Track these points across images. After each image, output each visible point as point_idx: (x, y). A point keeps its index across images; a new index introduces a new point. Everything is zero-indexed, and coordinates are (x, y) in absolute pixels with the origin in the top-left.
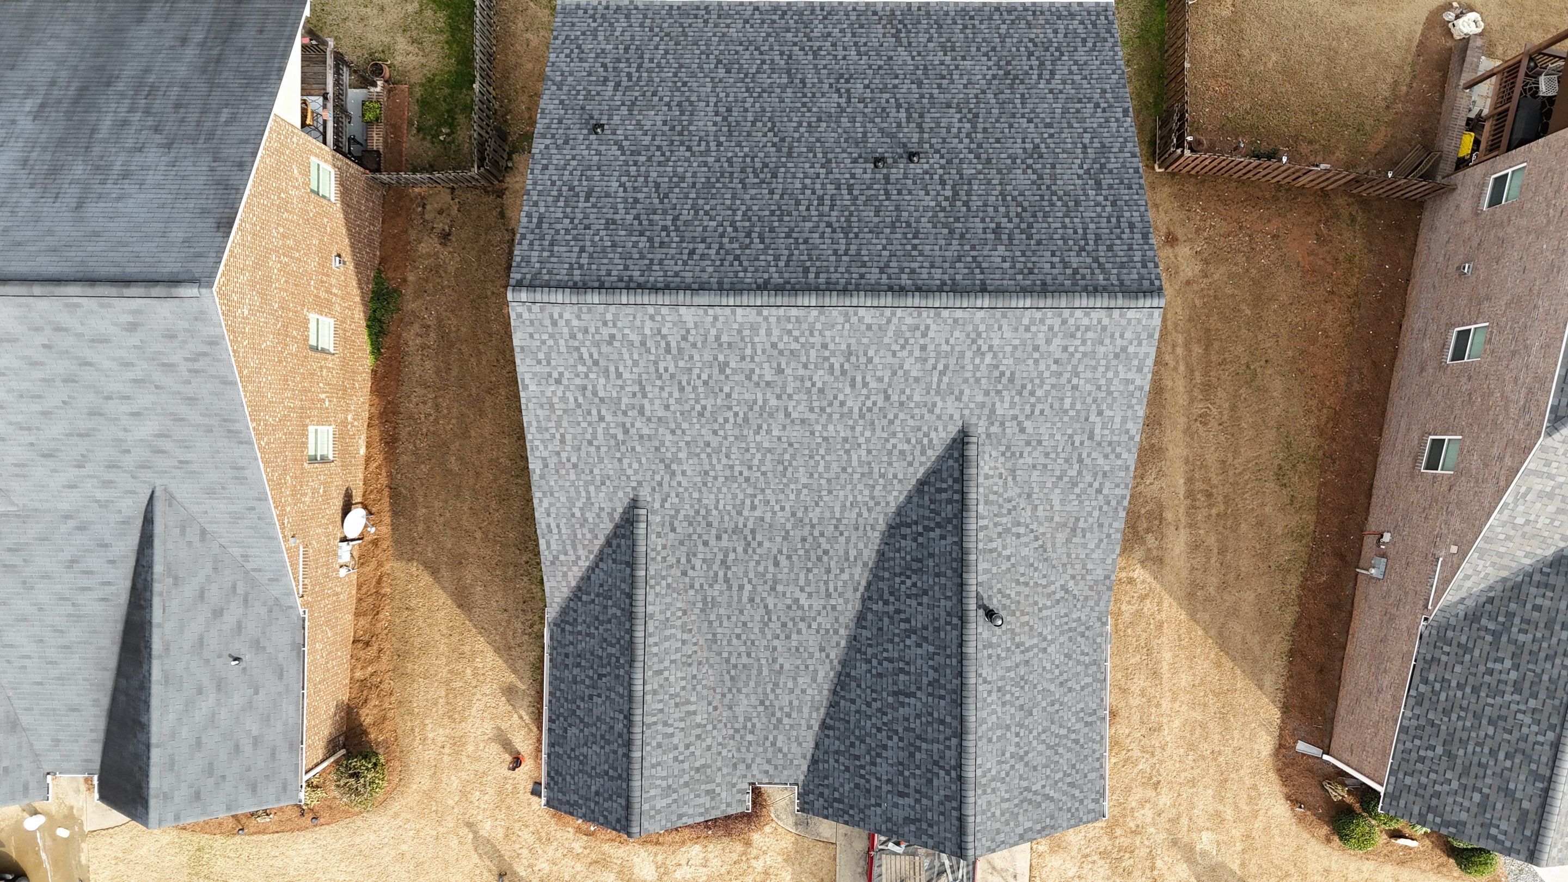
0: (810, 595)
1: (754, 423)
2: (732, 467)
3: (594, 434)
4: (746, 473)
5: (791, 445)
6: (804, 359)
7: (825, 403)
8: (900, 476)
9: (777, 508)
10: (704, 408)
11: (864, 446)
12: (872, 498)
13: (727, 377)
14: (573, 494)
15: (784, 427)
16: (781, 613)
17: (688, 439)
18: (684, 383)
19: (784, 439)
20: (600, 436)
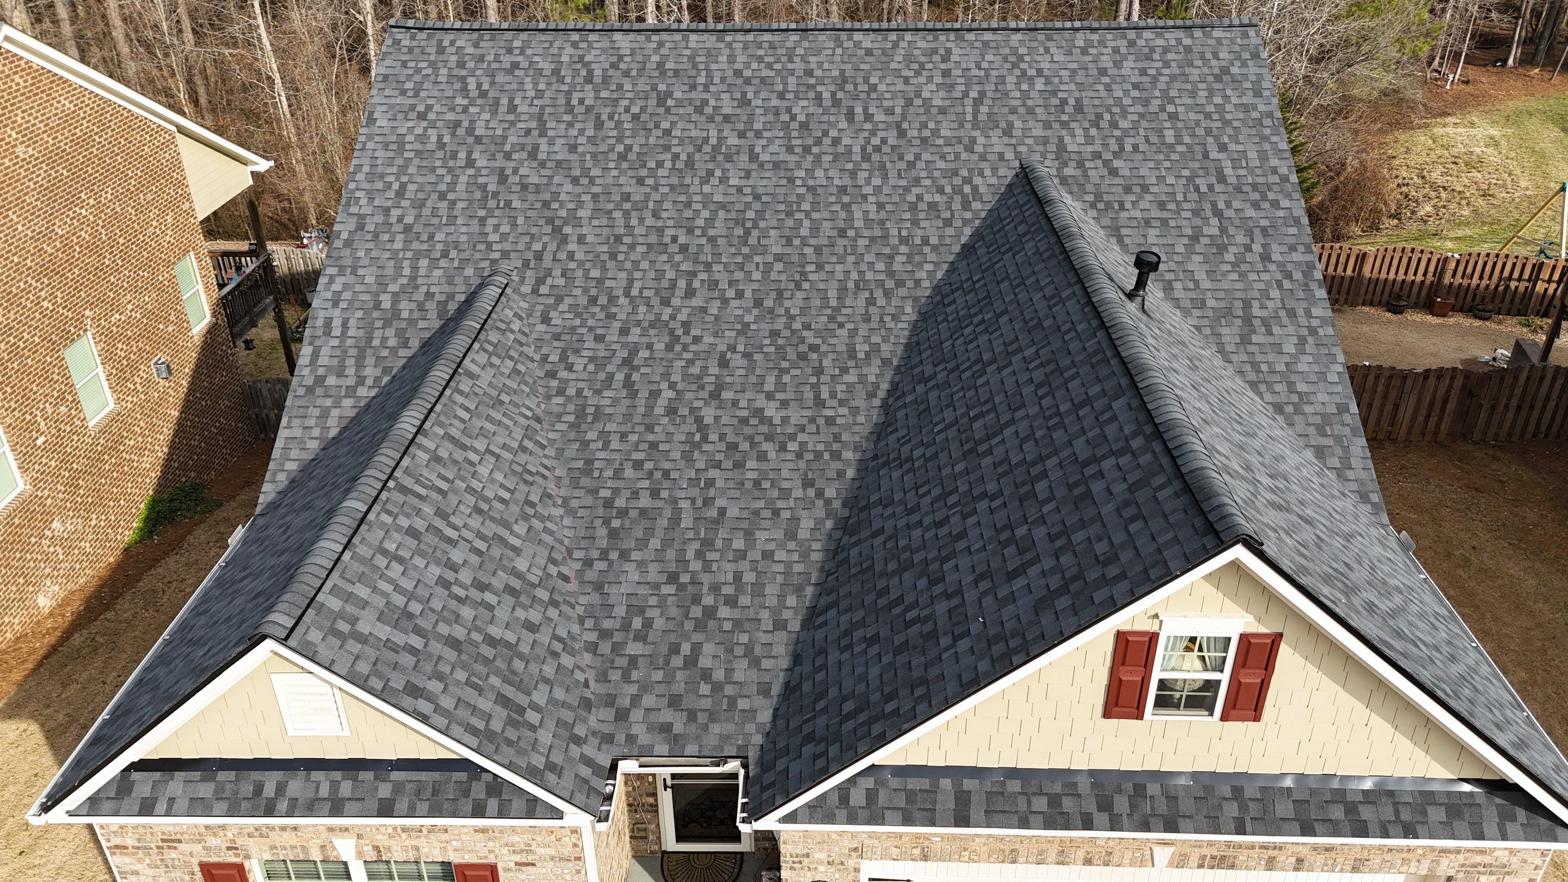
0: (785, 404)
1: (702, 167)
2: (660, 231)
3: (452, 187)
4: (682, 239)
5: (757, 197)
6: (780, 88)
7: (810, 141)
8: (934, 240)
9: (731, 293)
10: (629, 148)
11: (871, 199)
12: (891, 274)
13: (668, 110)
14: (389, 271)
15: (748, 174)
16: (728, 430)
17: (595, 190)
18: (604, 117)
19: (747, 190)
20: (461, 187)
